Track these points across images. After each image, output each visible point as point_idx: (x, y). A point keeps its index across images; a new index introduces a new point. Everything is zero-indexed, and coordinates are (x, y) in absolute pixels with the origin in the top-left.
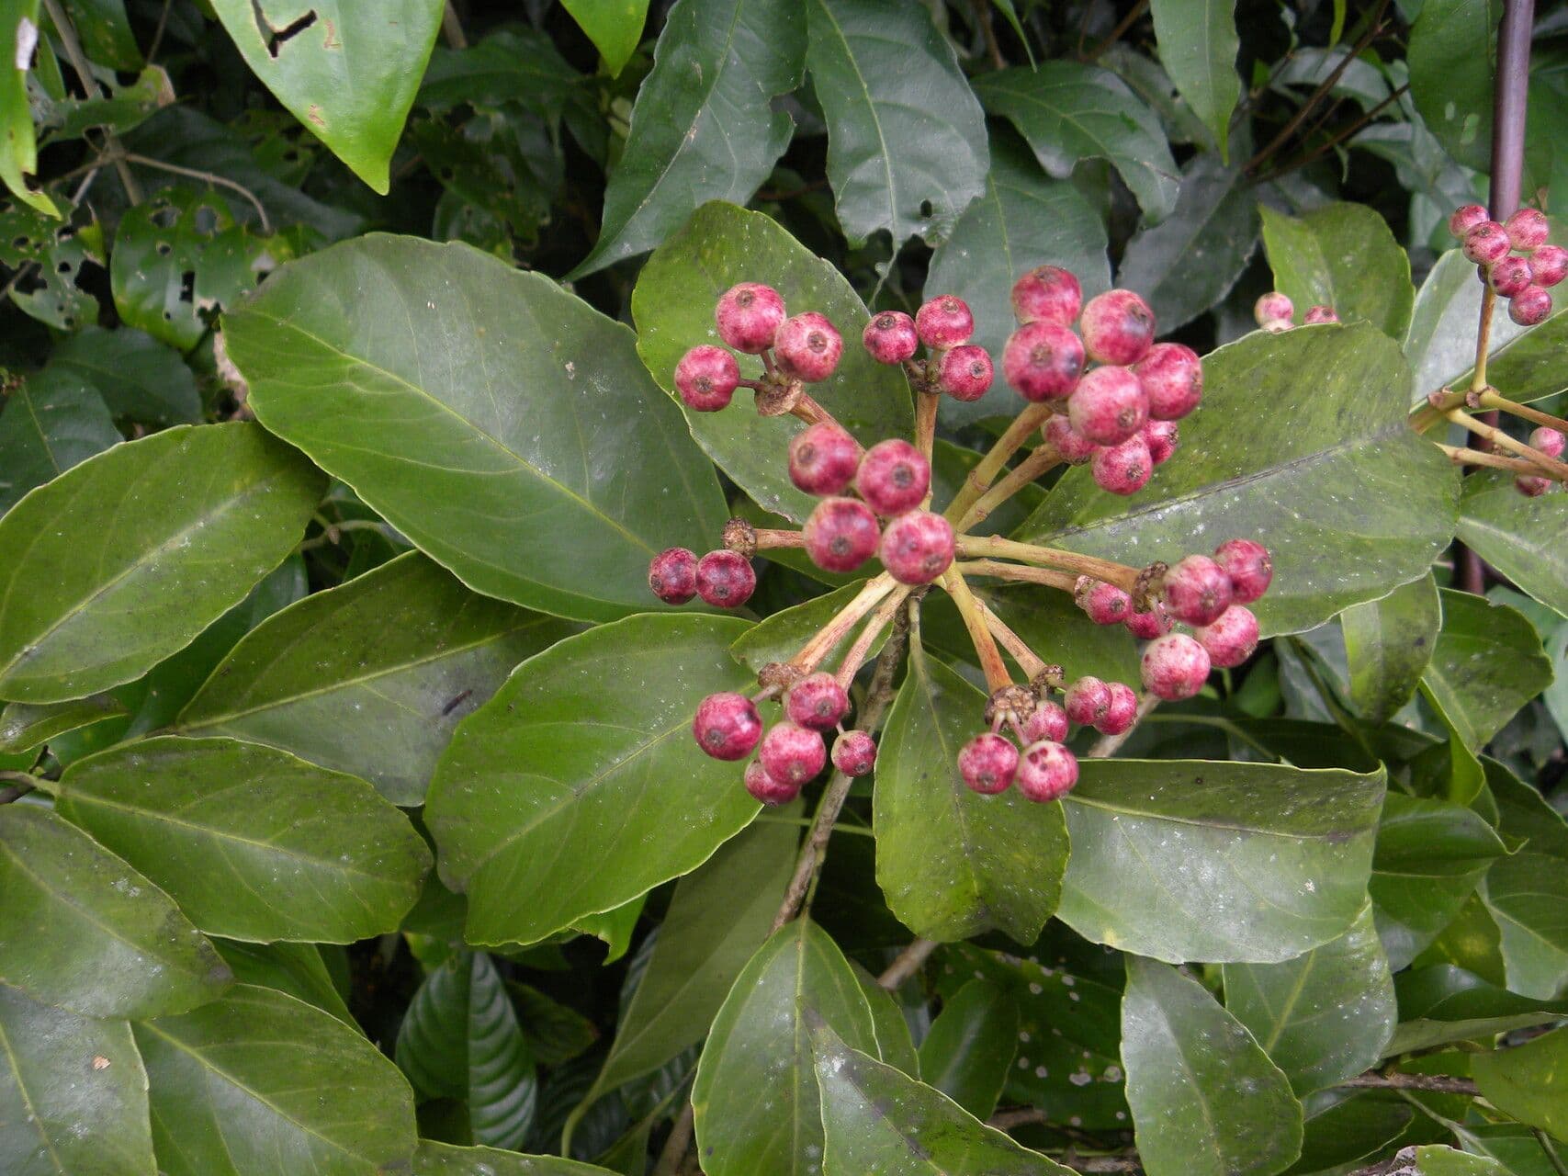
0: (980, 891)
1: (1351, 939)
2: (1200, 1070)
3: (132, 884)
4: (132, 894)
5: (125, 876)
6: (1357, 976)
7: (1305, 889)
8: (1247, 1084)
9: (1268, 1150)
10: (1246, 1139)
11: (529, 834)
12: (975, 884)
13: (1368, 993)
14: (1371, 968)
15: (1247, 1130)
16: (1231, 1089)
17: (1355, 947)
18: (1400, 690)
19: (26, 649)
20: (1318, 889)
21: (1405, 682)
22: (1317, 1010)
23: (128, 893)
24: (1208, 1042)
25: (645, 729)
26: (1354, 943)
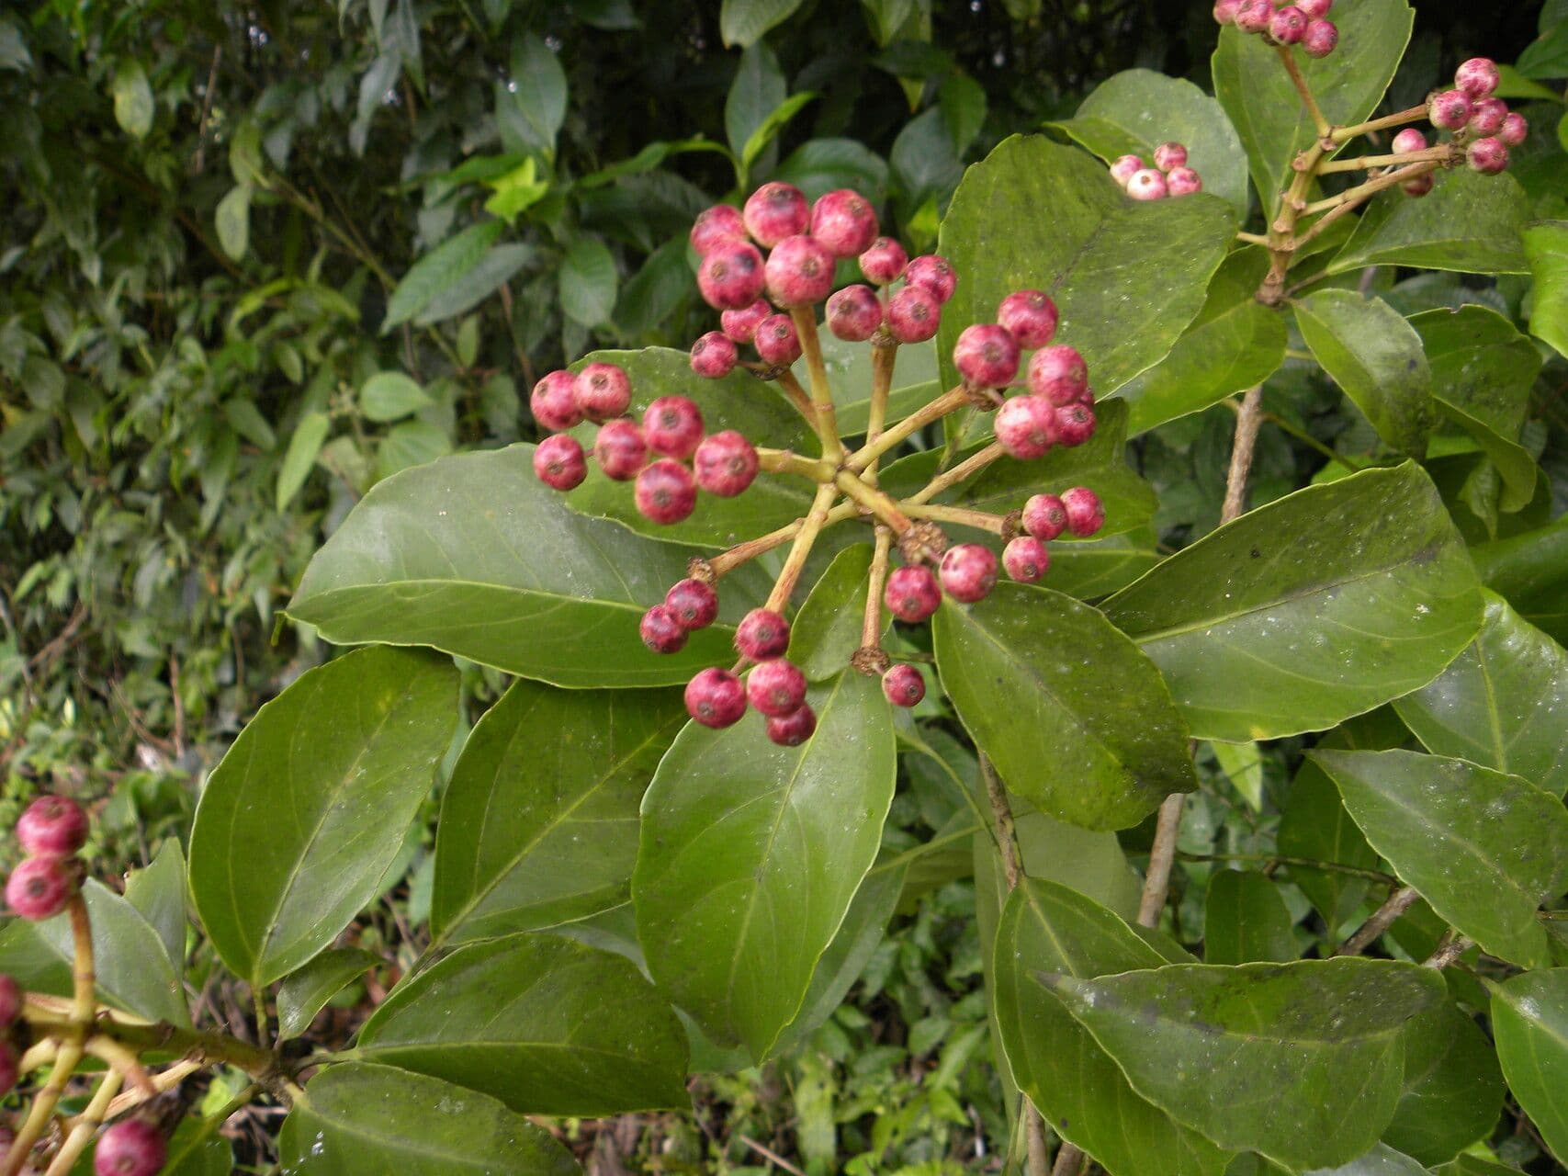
0: (1120, 760)
1: (1510, 643)
2: (1450, 821)
3: (453, 1102)
4: (457, 1110)
5: (445, 1094)
6: (1536, 670)
7: (1419, 613)
8: (1496, 806)
9: (1556, 855)
10: (1530, 857)
11: (746, 941)
12: (1112, 756)
13: (1555, 677)
14: (1543, 655)
15: (1525, 848)
16: (1486, 820)
17: (1518, 647)
18: (1421, 415)
19: (269, 930)
20: (1433, 609)
21: (1421, 404)
22: (1523, 719)
23: (454, 1110)
24: (1440, 792)
25: (774, 788)
26: (1514, 644)
